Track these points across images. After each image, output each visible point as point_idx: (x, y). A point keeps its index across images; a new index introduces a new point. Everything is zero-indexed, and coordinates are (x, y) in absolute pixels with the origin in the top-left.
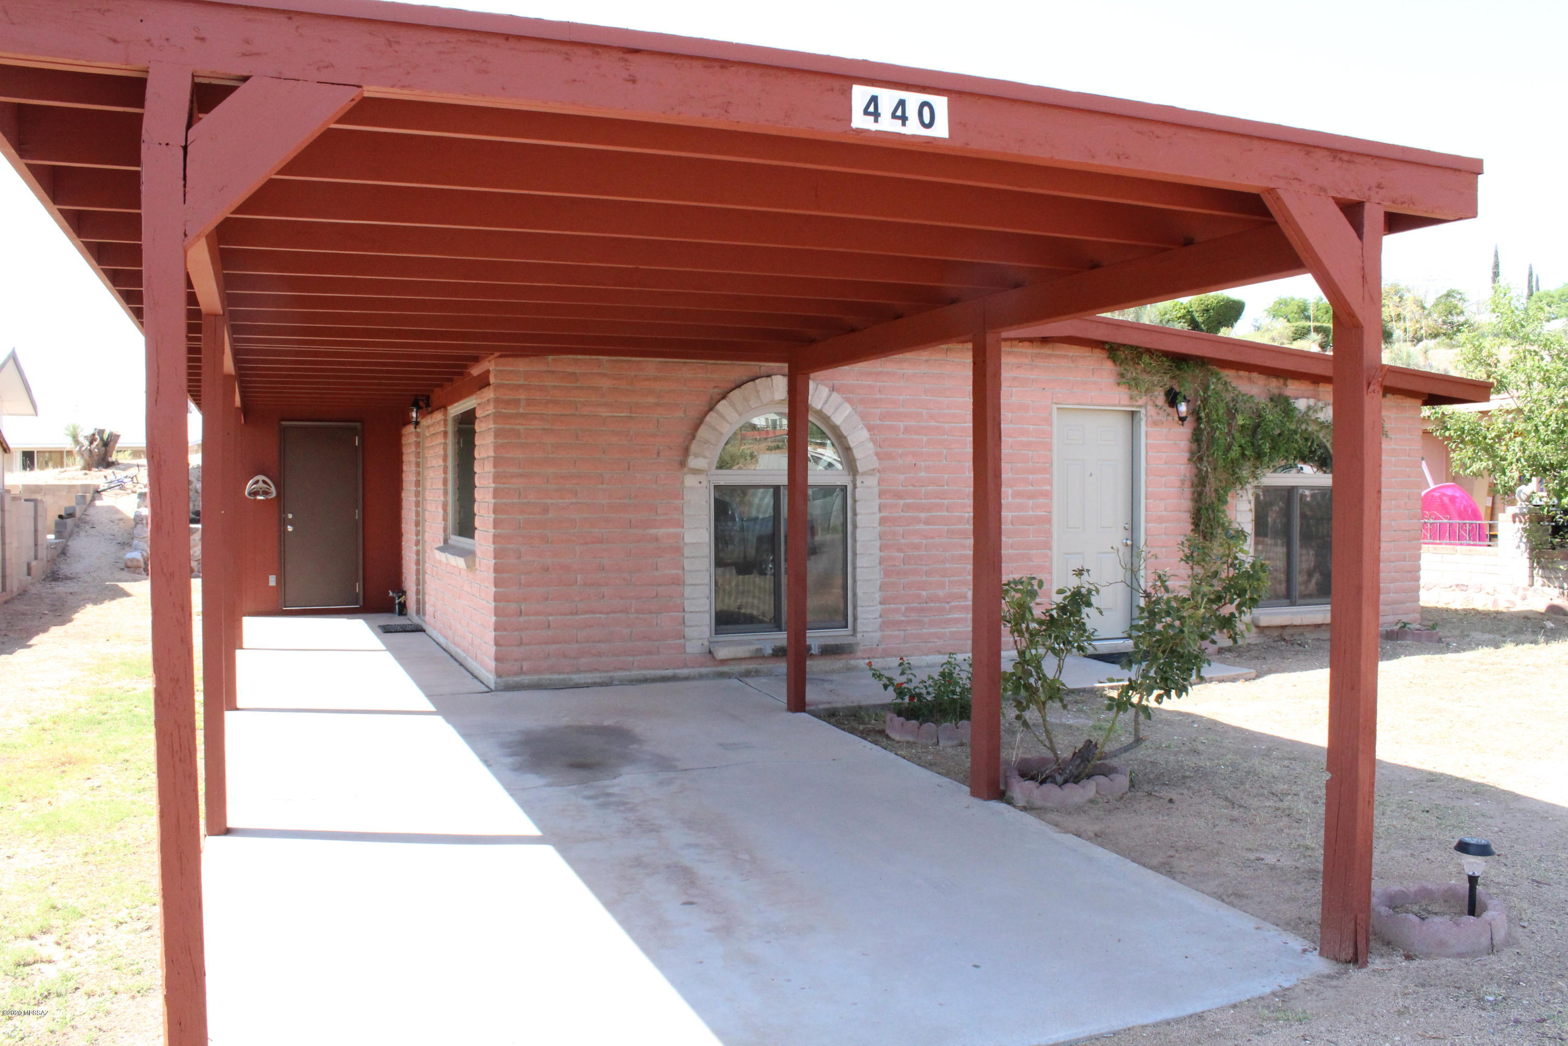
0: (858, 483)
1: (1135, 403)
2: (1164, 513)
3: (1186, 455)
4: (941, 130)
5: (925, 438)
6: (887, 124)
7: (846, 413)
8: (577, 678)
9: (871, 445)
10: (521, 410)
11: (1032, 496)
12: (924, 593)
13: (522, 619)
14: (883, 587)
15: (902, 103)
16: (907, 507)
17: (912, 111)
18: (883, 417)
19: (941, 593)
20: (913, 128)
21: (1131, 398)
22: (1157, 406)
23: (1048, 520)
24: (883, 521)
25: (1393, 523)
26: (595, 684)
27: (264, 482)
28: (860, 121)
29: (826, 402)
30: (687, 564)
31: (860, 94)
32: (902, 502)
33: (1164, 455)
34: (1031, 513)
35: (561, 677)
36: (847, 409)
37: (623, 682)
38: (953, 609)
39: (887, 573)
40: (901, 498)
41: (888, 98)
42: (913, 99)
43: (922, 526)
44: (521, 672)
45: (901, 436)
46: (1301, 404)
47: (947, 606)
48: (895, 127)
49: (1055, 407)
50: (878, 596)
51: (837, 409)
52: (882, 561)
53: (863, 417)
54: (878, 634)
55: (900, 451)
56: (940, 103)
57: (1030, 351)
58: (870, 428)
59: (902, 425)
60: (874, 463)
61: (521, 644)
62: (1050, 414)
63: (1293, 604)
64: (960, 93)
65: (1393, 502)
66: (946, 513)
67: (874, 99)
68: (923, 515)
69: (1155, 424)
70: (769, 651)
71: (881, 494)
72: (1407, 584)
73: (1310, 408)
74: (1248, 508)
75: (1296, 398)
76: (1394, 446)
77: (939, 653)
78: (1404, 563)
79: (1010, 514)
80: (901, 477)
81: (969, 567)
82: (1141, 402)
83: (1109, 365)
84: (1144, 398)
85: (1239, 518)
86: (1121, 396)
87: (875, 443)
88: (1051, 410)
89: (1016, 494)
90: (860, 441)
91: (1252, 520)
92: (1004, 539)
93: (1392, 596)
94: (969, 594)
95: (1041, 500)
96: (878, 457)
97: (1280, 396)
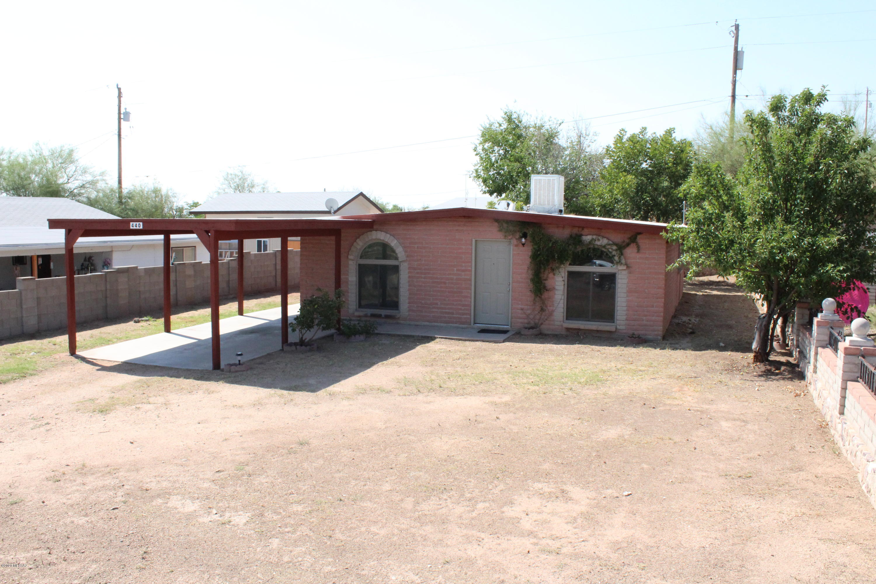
0: (401, 265)
1: (507, 238)
2: (519, 279)
4: (141, 227)
5: (424, 250)
6: (135, 228)
7: (395, 243)
9: (403, 253)
11: (463, 271)
14: (409, 298)
16: (418, 273)
17: (134, 225)
18: (410, 243)
19: (429, 302)
20: (138, 228)
21: (505, 236)
22: (515, 239)
23: (470, 280)
24: (409, 277)
25: (646, 290)
29: (389, 239)
30: (349, 287)
33: (520, 258)
34: (463, 277)
36: (396, 241)
39: (410, 294)
40: (416, 270)
41: (135, 223)
42: (138, 223)
43: (423, 279)
45: (416, 249)
46: (587, 238)
49: (474, 240)
50: (407, 301)
51: (392, 242)
52: (409, 290)
53: (401, 244)
54: (407, 314)
55: (416, 254)
56: (141, 223)
58: (404, 247)
59: (416, 246)
60: (404, 258)
62: (472, 242)
63: (589, 321)
64: (144, 222)
65: (646, 281)
66: (431, 276)
68: (423, 276)
69: (514, 246)
70: (369, 315)
71: (409, 268)
72: (654, 318)
73: (593, 239)
74: (562, 279)
75: (586, 235)
76: (648, 256)
77: (428, 321)
78: (652, 309)
79: (455, 277)
80: (416, 263)
81: (439, 294)
82: (509, 238)
83: (496, 224)
84: (511, 236)
85: (557, 284)
86: (500, 235)
87: (406, 252)
88: (472, 240)
89: (458, 270)
90: (400, 251)
91: (564, 285)
92: (453, 286)
93: (645, 322)
94: (439, 303)
95: (468, 273)
96: (407, 256)
97: (576, 235)
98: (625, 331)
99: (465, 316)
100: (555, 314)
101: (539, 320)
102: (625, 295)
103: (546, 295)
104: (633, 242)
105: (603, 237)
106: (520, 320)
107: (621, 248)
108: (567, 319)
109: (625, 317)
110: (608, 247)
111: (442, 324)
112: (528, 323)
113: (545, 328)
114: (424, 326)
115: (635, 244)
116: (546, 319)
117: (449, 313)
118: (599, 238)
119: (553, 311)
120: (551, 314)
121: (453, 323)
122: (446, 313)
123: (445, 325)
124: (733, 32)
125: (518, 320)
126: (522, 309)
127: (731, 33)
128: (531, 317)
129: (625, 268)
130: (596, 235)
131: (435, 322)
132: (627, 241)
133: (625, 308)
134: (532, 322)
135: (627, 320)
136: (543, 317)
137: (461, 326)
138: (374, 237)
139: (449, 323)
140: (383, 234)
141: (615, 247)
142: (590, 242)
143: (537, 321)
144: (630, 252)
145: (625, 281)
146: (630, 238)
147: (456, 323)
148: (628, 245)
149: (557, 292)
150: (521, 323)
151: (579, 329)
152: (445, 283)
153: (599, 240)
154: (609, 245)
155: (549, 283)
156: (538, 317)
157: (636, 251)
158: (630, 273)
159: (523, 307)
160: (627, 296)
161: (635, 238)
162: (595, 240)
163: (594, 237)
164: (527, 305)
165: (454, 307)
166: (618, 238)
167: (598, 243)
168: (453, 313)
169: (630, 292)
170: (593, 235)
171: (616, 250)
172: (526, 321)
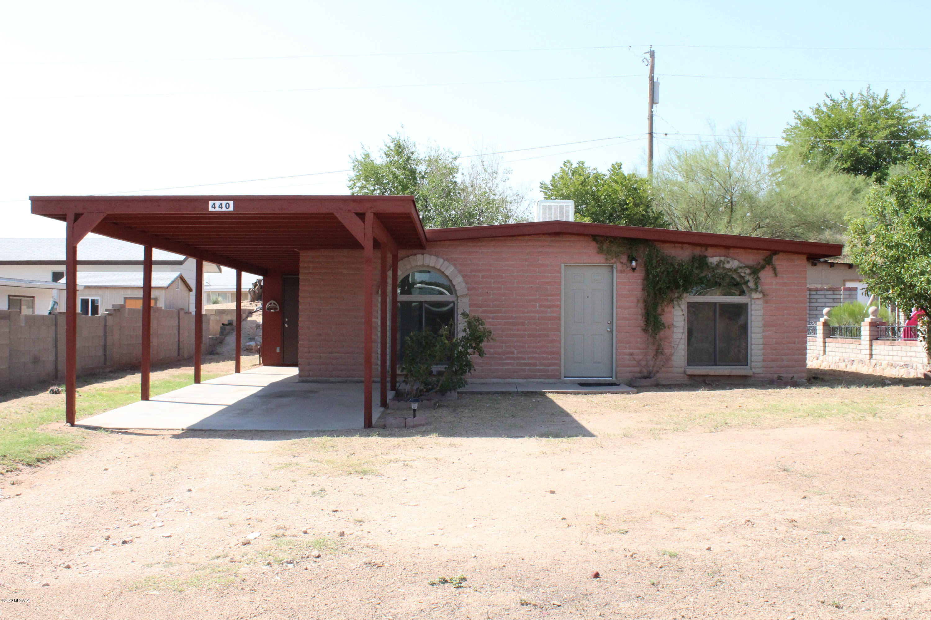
0: (459, 301)
1: (608, 262)
2: (628, 316)
3: (641, 287)
4: (231, 209)
5: (493, 280)
6: (217, 209)
7: (451, 270)
8: (332, 379)
9: (464, 284)
10: (311, 271)
11: (550, 307)
12: (492, 350)
13: (309, 354)
15: (221, 204)
16: (484, 311)
17: (224, 206)
18: (472, 271)
19: (500, 350)
20: (224, 209)
21: (607, 259)
22: (622, 263)
23: (559, 318)
25: (785, 323)
26: (339, 382)
27: (274, 304)
28: (211, 209)
29: (442, 265)
31: (211, 203)
32: (481, 309)
33: (627, 287)
34: (549, 315)
35: (326, 379)
36: (452, 268)
37: (351, 382)
38: (506, 358)
40: (481, 307)
41: (218, 203)
42: (224, 203)
43: (491, 320)
44: (309, 376)
45: (481, 279)
46: (714, 260)
47: (504, 357)
48: (220, 210)
49: (563, 265)
51: (447, 268)
53: (460, 271)
55: (480, 286)
56: (231, 203)
57: (549, 239)
58: (464, 276)
59: (481, 275)
60: (465, 292)
61: (309, 364)
62: (560, 268)
63: (715, 365)
64: (237, 200)
65: (785, 311)
66: (503, 315)
67: (214, 204)
68: (491, 315)
69: (621, 272)
71: (471, 305)
72: (796, 357)
73: (721, 261)
74: (681, 313)
75: (712, 257)
76: (786, 281)
77: (500, 378)
78: (794, 345)
79: (538, 315)
80: (481, 298)
81: (515, 339)
82: (612, 261)
83: (594, 244)
84: (614, 260)
85: (675, 319)
86: (600, 259)
87: (467, 283)
88: (561, 266)
89: (541, 306)
90: (459, 282)
91: (685, 320)
92: (534, 327)
93: (785, 363)
94: (515, 351)
95: (555, 309)
96: (468, 289)
97: (700, 256)
98: (762, 375)
99: (552, 368)
100: (674, 358)
101: (653, 367)
102: (761, 330)
103: (662, 334)
104: (769, 264)
105: (734, 259)
106: (628, 369)
107: (755, 271)
108: (688, 365)
109: (761, 358)
110: (740, 270)
111: (521, 381)
112: (641, 372)
113: (661, 376)
114: (494, 383)
115: (771, 266)
116: (663, 366)
117: (530, 365)
118: (729, 259)
119: (672, 354)
120: (669, 359)
121: (534, 377)
122: (526, 365)
123: (525, 380)
124: (646, 59)
125: (626, 368)
126: (631, 354)
127: (645, 60)
128: (643, 363)
129: (760, 296)
130: (724, 256)
131: (509, 377)
132: (762, 262)
133: (762, 346)
134: (645, 371)
135: (764, 361)
136: (658, 363)
137: (547, 381)
138: (419, 263)
139: (530, 378)
140: (433, 258)
141: (748, 271)
142: (718, 265)
143: (651, 368)
144: (766, 275)
145: (761, 313)
146: (764, 260)
147: (540, 378)
148: (763, 267)
149: (675, 330)
150: (630, 372)
151: (707, 376)
152: (523, 324)
153: (728, 262)
154: (741, 268)
155: (665, 319)
156: (651, 363)
157: (773, 275)
158: (766, 302)
159: (631, 351)
160: (764, 331)
161: (771, 259)
162: (724, 263)
163: (722, 258)
164: (638, 348)
165: (538, 356)
166: (751, 259)
167: (727, 266)
168: (535, 365)
169: (766, 325)
170: (720, 256)
171: (750, 274)
172: (637, 369)
